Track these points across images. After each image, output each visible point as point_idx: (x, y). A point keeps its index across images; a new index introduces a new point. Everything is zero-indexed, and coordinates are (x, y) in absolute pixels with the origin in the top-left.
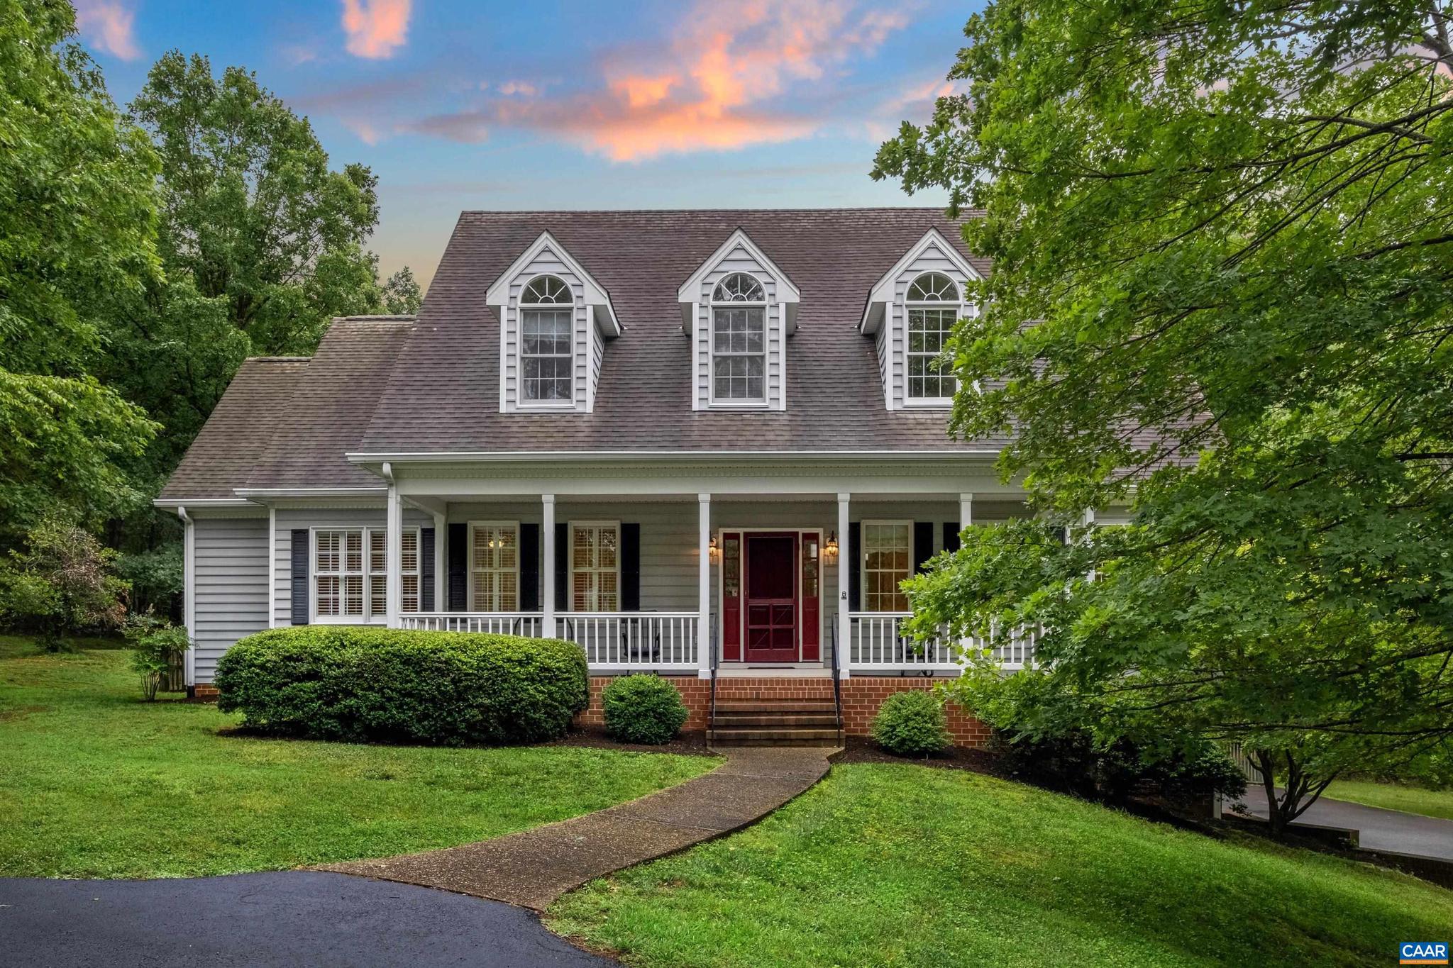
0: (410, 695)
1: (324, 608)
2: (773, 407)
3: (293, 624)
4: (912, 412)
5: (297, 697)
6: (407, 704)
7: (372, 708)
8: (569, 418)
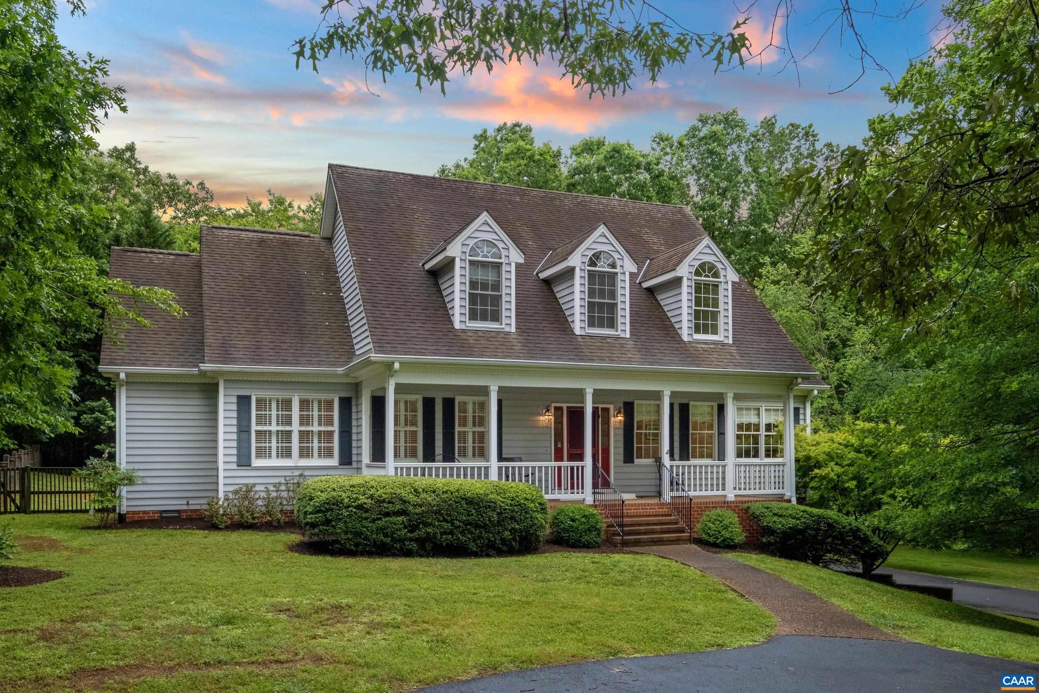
0: (470, 524)
1: (261, 453)
2: (622, 335)
3: (238, 466)
4: (698, 343)
5: (388, 527)
6: (468, 530)
7: (445, 533)
8: (502, 335)
